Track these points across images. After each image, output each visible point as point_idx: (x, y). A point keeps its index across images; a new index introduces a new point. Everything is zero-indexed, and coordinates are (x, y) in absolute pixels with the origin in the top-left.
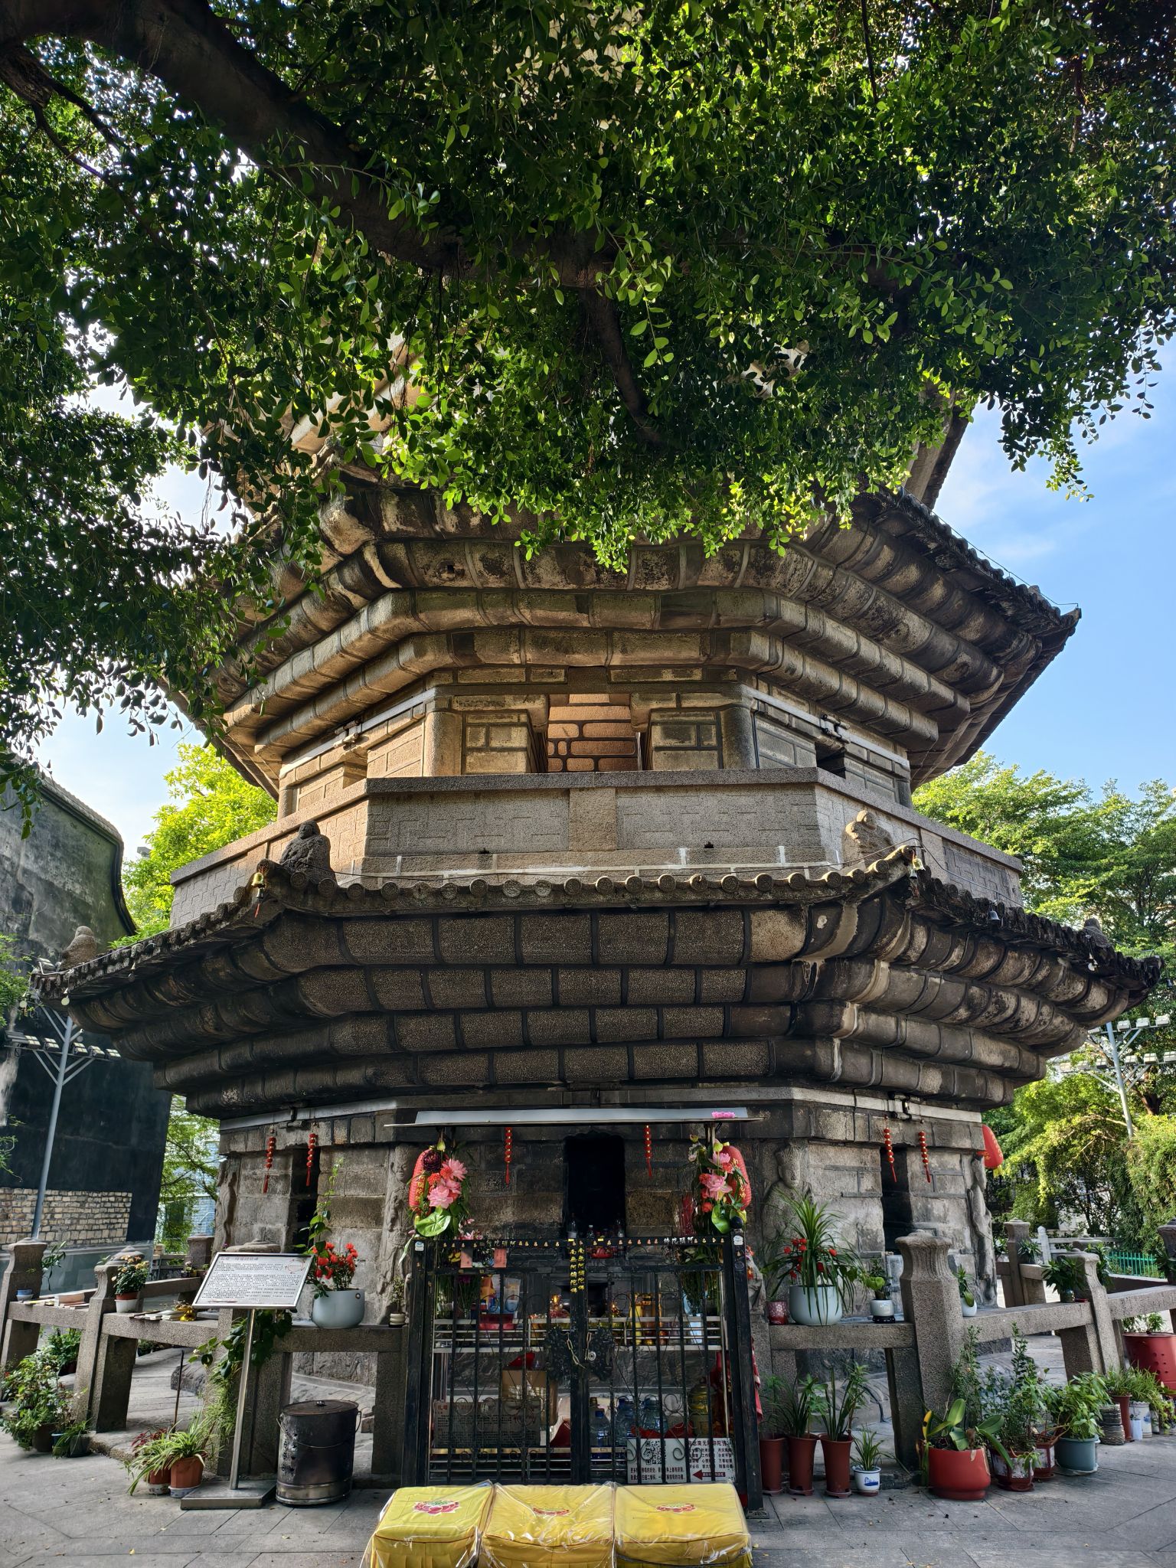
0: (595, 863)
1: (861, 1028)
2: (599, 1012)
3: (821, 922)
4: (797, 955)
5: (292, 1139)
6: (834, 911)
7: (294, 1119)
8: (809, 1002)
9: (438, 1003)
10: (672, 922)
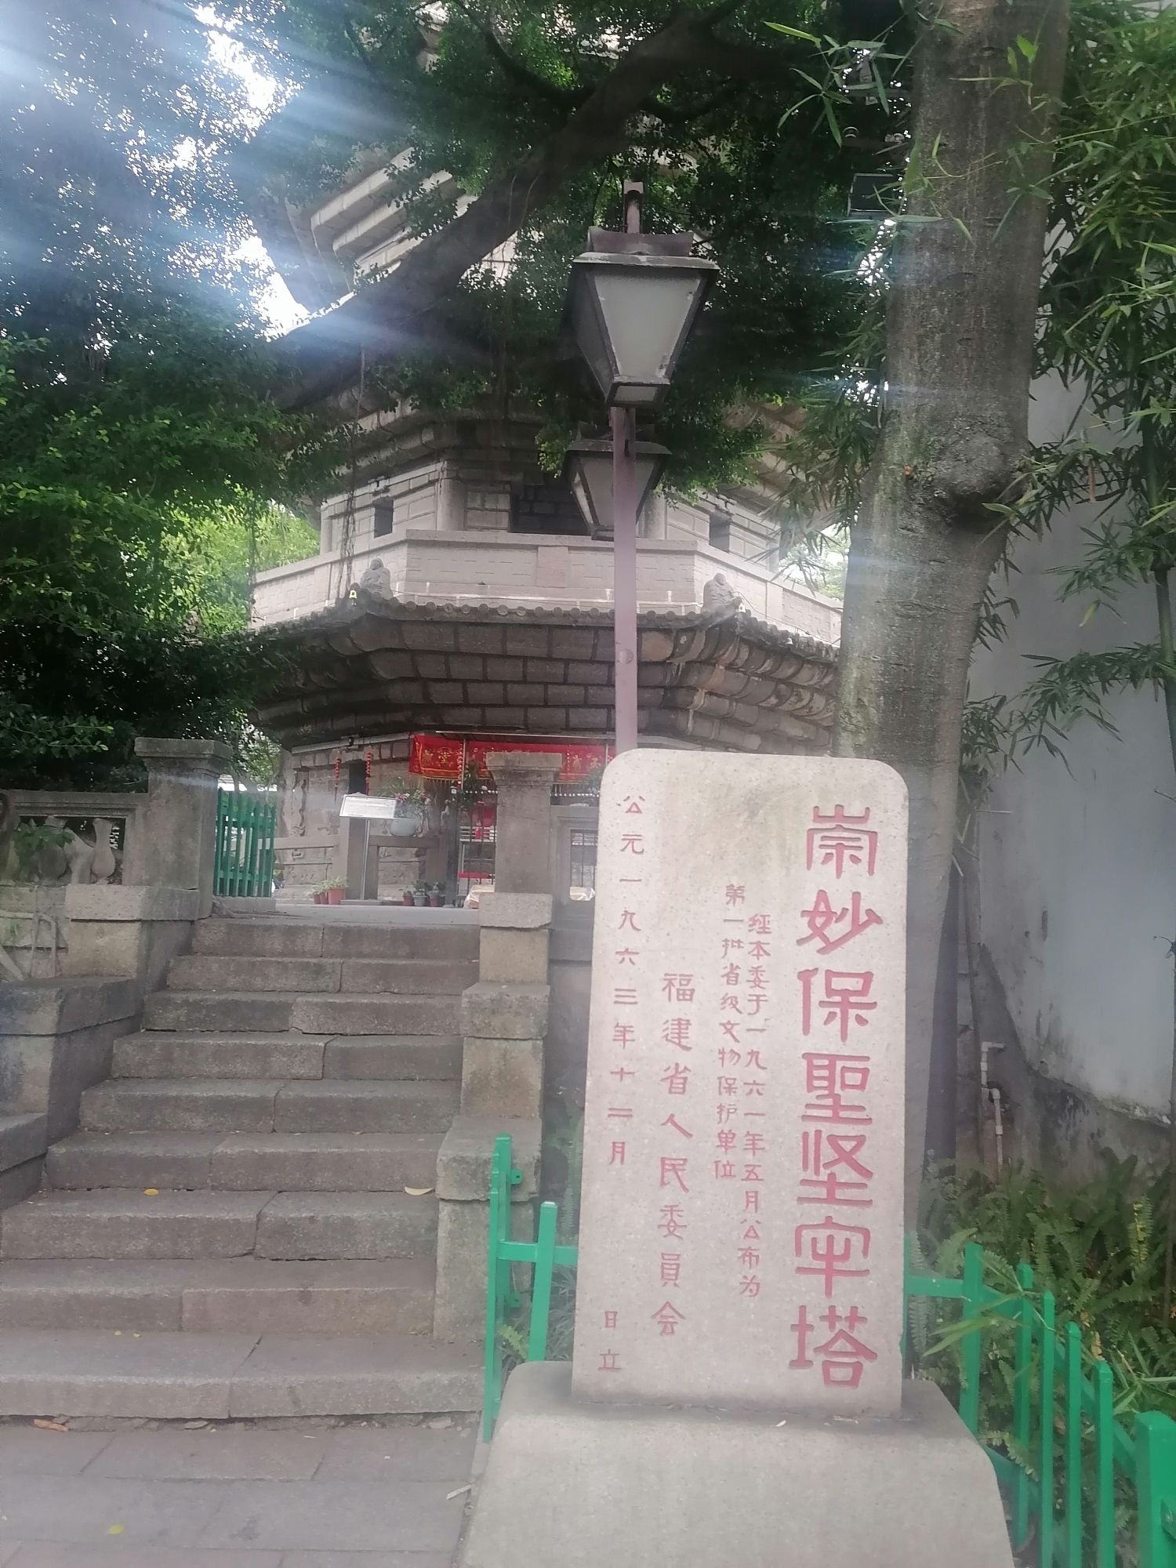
0: (552, 596)
1: (706, 705)
2: (549, 686)
3: (683, 640)
4: (668, 658)
5: (350, 757)
6: (690, 634)
7: (351, 744)
8: (674, 687)
9: (454, 676)
10: (596, 635)
